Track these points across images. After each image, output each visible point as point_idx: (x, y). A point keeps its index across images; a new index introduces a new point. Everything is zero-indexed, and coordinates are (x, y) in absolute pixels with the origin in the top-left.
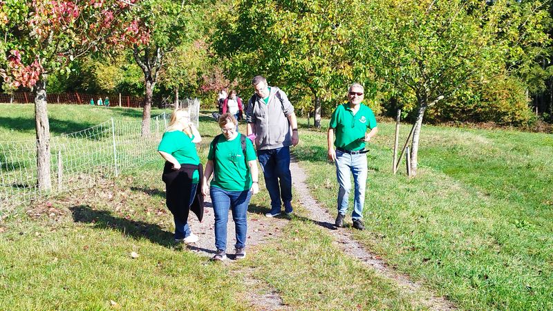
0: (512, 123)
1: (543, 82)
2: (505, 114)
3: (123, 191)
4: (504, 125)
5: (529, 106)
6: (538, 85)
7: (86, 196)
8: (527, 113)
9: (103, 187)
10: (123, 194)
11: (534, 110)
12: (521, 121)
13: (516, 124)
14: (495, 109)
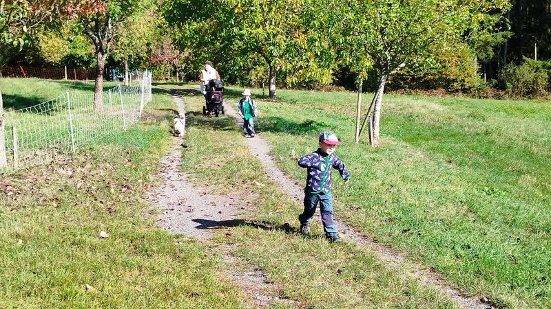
0: (461, 89)
1: (491, 49)
2: (454, 81)
3: (83, 167)
4: (453, 91)
5: (478, 72)
6: (486, 51)
7: (45, 173)
8: (475, 80)
9: (61, 163)
10: (83, 170)
11: (482, 77)
12: (470, 88)
13: (465, 91)
14: (444, 76)
